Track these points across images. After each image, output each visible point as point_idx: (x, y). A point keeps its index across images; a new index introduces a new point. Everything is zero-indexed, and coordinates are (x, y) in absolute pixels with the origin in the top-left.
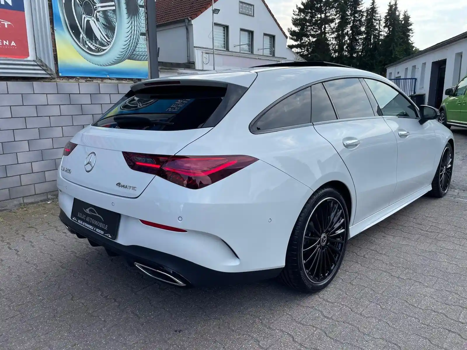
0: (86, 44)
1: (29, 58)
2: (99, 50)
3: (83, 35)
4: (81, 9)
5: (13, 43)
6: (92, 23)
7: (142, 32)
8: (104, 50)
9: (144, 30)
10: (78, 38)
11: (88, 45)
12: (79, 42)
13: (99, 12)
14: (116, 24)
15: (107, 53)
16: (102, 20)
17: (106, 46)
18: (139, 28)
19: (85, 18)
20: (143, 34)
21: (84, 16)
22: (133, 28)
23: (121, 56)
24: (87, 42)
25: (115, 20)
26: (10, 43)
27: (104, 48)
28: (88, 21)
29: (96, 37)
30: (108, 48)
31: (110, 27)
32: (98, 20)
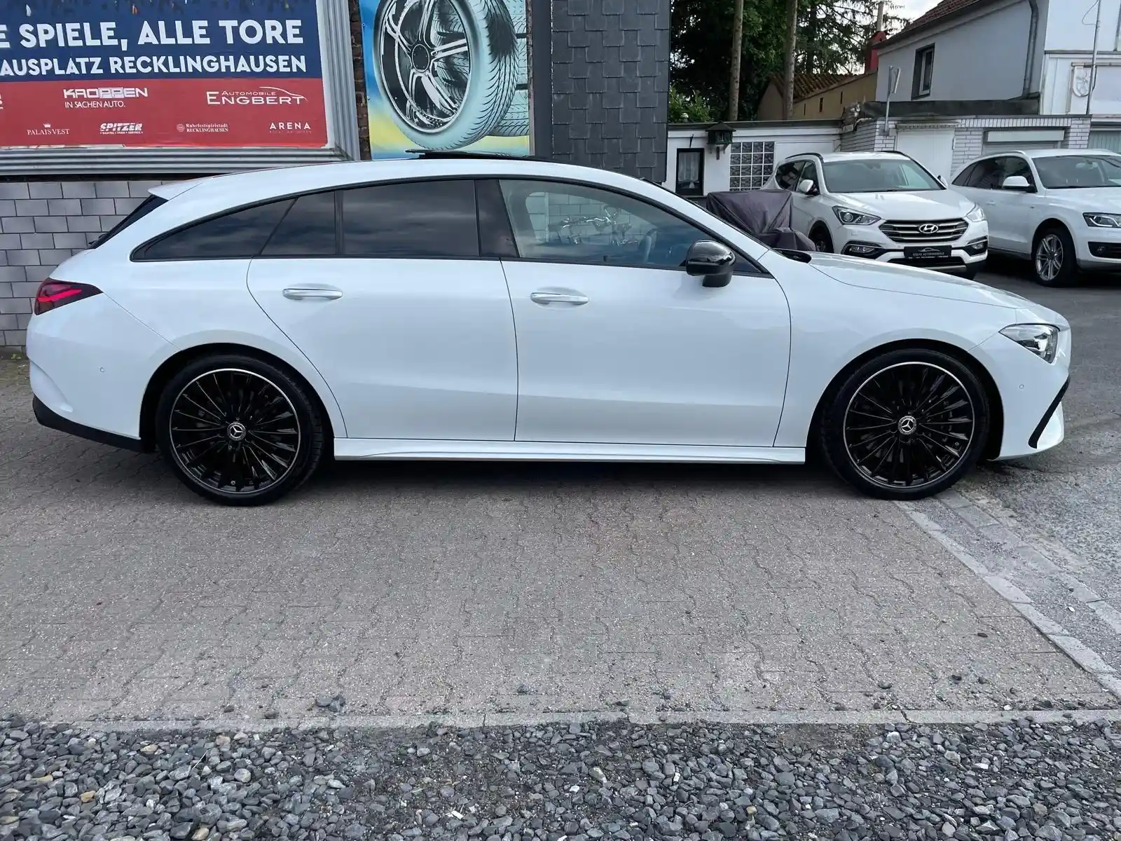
0: (416, 117)
1: (328, 146)
2: (436, 125)
3: (410, 103)
4: (409, 60)
5: (307, 126)
6: (425, 81)
7: (519, 83)
8: (444, 124)
9: (523, 79)
10: (403, 108)
11: (419, 119)
12: (405, 114)
13: (438, 60)
14: (469, 77)
15: (449, 127)
16: (442, 73)
17: (448, 116)
18: (514, 76)
19: (415, 73)
20: (520, 87)
21: (412, 71)
22: (502, 78)
23: (474, 131)
24: (418, 114)
25: (467, 69)
26: (303, 126)
27: (445, 120)
28: (419, 78)
29: (432, 103)
30: (452, 119)
31: (457, 82)
32: (435, 74)
